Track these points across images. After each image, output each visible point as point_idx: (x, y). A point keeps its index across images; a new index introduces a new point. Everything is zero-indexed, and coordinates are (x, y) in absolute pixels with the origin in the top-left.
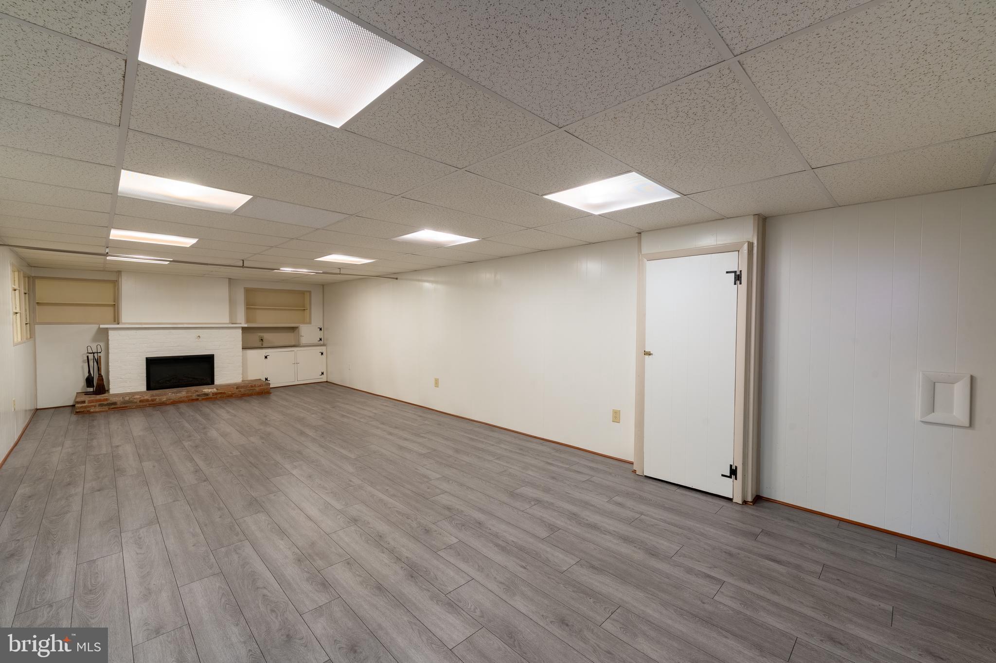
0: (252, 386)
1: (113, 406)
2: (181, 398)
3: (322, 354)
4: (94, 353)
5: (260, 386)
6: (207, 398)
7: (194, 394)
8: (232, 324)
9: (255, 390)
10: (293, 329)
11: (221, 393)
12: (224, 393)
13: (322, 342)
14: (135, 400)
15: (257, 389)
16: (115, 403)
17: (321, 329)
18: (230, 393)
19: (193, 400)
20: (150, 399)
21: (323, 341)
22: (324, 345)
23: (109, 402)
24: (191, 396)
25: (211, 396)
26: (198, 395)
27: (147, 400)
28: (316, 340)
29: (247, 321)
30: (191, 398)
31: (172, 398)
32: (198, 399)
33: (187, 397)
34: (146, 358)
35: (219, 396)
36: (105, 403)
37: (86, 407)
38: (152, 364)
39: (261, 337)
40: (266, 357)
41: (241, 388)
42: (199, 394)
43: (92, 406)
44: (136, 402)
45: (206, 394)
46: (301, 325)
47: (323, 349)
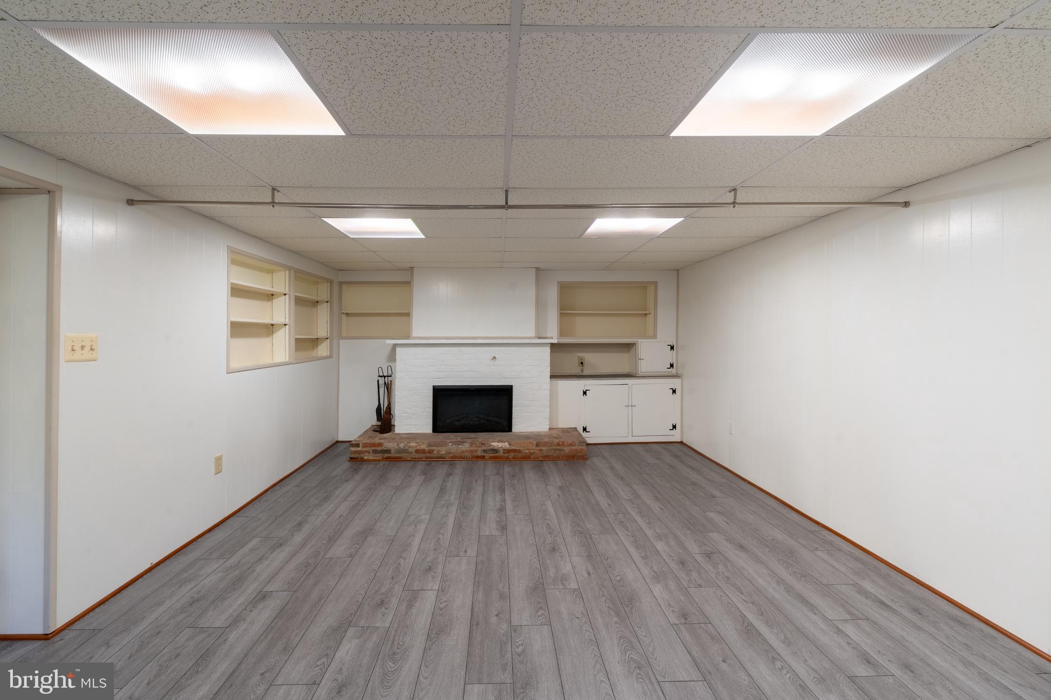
0: (558, 444)
1: (386, 455)
2: (463, 452)
3: (674, 391)
4: (385, 377)
5: (571, 445)
6: (496, 457)
7: (480, 449)
8: (539, 338)
9: (563, 450)
10: (628, 347)
11: (514, 451)
12: (519, 451)
13: (673, 371)
14: (410, 450)
15: (567, 450)
16: (388, 451)
17: (672, 348)
18: (527, 451)
19: (478, 457)
20: (427, 449)
21: (677, 368)
22: (676, 376)
23: (382, 448)
24: (476, 451)
25: (501, 453)
26: (485, 451)
27: (423, 451)
28: (663, 368)
29: (562, 334)
30: (476, 454)
31: (453, 451)
32: (484, 457)
33: (471, 451)
34: (434, 387)
35: (512, 454)
36: (379, 449)
37: (360, 452)
38: (442, 395)
39: (582, 359)
40: (585, 393)
41: (544, 446)
42: (485, 448)
43: (366, 451)
44: (411, 453)
45: (495, 451)
46: (640, 341)
47: (675, 383)
